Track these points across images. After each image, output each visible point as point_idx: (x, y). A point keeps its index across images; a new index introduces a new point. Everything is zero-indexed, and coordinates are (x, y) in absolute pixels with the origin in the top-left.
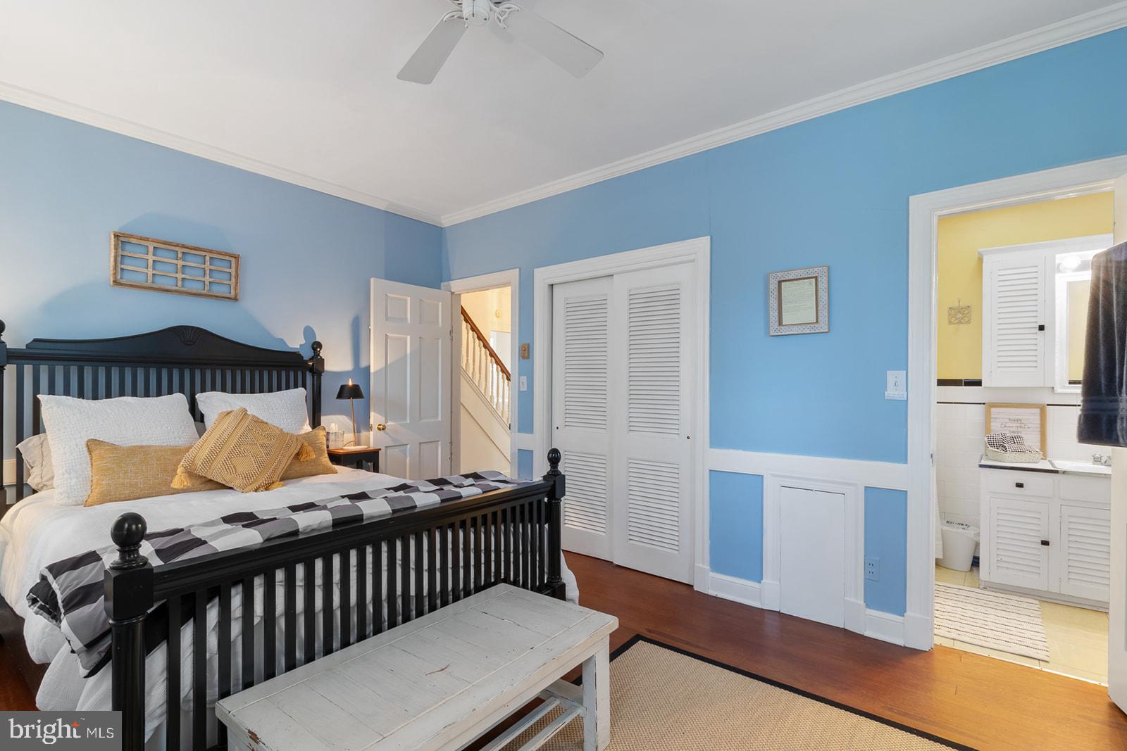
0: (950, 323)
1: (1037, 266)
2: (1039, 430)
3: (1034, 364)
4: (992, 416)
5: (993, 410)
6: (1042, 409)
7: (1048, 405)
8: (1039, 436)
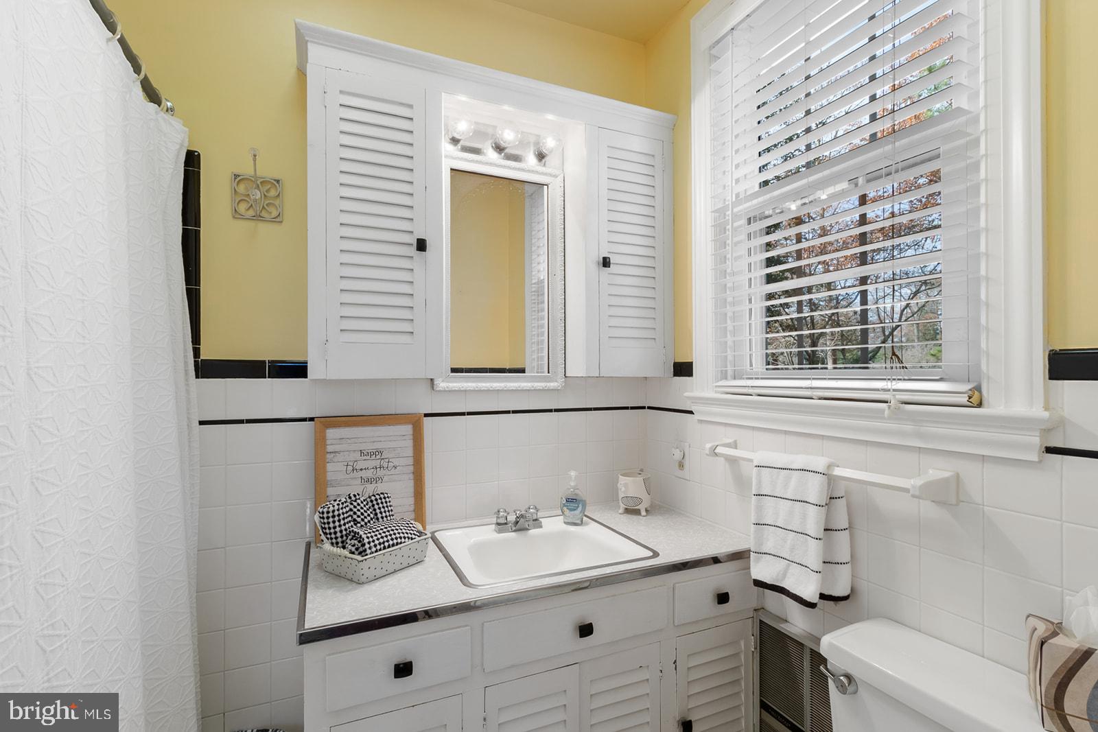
0: (236, 214)
1: (411, 106)
2: (411, 468)
3: (406, 327)
4: (330, 448)
5: (332, 433)
6: (415, 422)
7: (426, 415)
8: (411, 483)
